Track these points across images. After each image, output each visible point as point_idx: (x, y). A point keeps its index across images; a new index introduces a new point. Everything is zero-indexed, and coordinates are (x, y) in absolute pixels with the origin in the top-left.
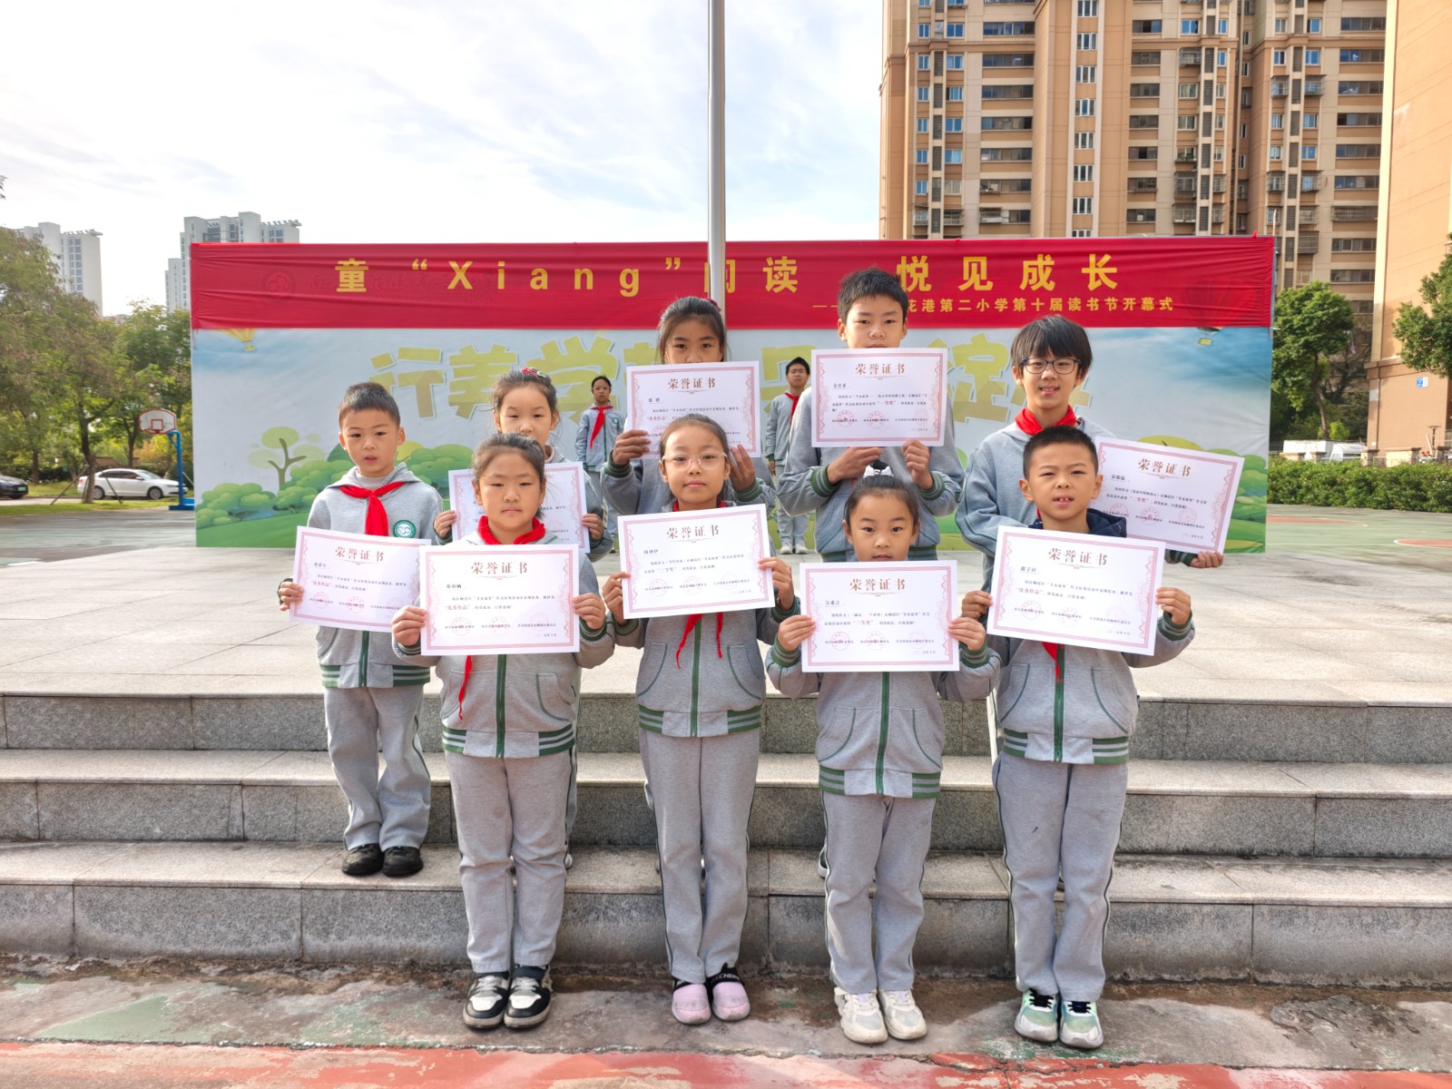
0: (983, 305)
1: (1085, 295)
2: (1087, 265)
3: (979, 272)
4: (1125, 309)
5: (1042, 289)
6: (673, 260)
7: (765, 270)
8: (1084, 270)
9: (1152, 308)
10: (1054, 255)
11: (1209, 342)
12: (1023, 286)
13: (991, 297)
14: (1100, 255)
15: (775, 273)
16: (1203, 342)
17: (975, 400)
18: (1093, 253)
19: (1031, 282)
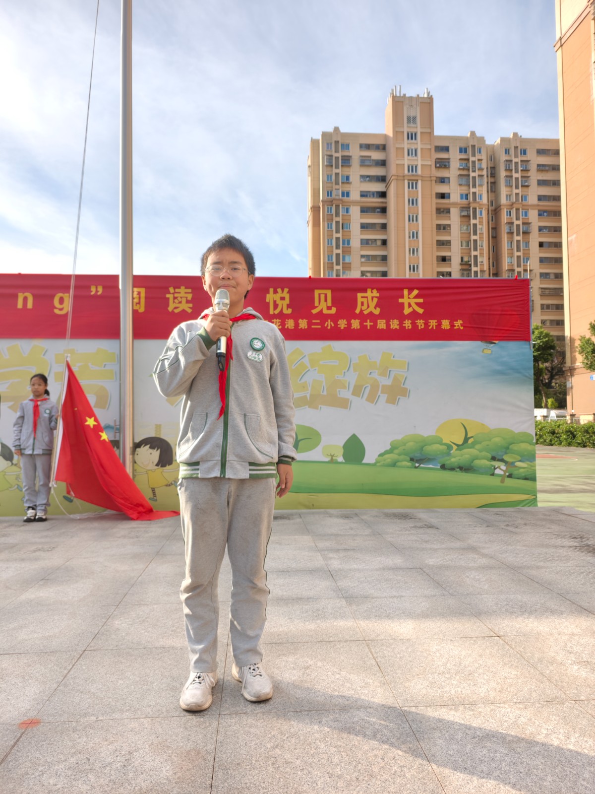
0: (329, 324)
1: (402, 318)
2: (402, 297)
3: (326, 300)
4: (430, 328)
5: (371, 313)
6: (97, 288)
7: (168, 296)
8: (400, 300)
9: (448, 327)
10: (378, 290)
11: (489, 352)
12: (358, 311)
13: (335, 318)
14: (411, 290)
15: (175, 298)
16: (486, 351)
17: (325, 393)
18: (406, 288)
19: (363, 308)
